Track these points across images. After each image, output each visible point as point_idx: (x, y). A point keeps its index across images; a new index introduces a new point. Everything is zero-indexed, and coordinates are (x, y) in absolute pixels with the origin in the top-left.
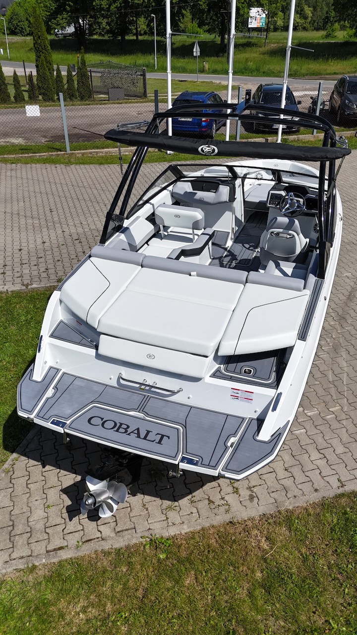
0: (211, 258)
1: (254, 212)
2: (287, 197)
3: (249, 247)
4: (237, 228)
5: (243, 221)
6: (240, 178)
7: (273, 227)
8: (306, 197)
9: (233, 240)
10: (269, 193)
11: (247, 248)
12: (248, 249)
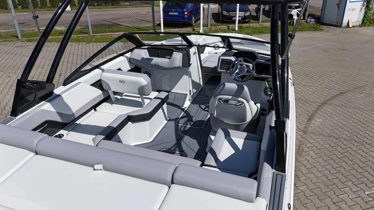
0: (166, 119)
1: (212, 76)
2: (236, 62)
3: (205, 108)
4: (195, 91)
5: (201, 83)
6: (195, 46)
7: (221, 94)
8: (255, 62)
9: (191, 101)
10: (219, 59)
11: (202, 109)
12: (204, 110)
